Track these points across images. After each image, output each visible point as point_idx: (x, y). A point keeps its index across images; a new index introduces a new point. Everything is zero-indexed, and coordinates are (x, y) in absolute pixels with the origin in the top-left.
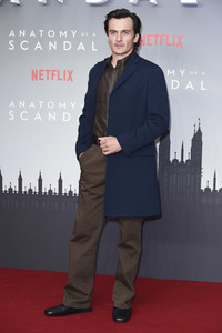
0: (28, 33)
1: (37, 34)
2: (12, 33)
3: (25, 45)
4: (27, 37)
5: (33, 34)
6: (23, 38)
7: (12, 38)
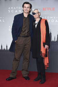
0: (13, 8)
1: (16, 8)
2: (9, 8)
3: (13, 11)
5: (15, 8)
6: (12, 9)
7: (9, 9)
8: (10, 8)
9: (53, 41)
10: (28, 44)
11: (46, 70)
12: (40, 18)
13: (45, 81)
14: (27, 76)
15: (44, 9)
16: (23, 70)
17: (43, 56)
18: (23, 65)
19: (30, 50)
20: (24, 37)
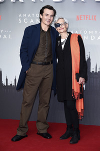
1: (31, 15)
2: (20, 15)
3: (26, 21)
4: (27, 17)
5: (29, 15)
6: (25, 17)
7: (20, 17)
8: (22, 15)
9: (93, 72)
10: (47, 76)
11: (80, 121)
12: (68, 33)
13: (79, 139)
14: (45, 131)
15: (78, 18)
16: (38, 121)
17: (76, 97)
18: (39, 112)
19: (50, 87)
20: (42, 64)
